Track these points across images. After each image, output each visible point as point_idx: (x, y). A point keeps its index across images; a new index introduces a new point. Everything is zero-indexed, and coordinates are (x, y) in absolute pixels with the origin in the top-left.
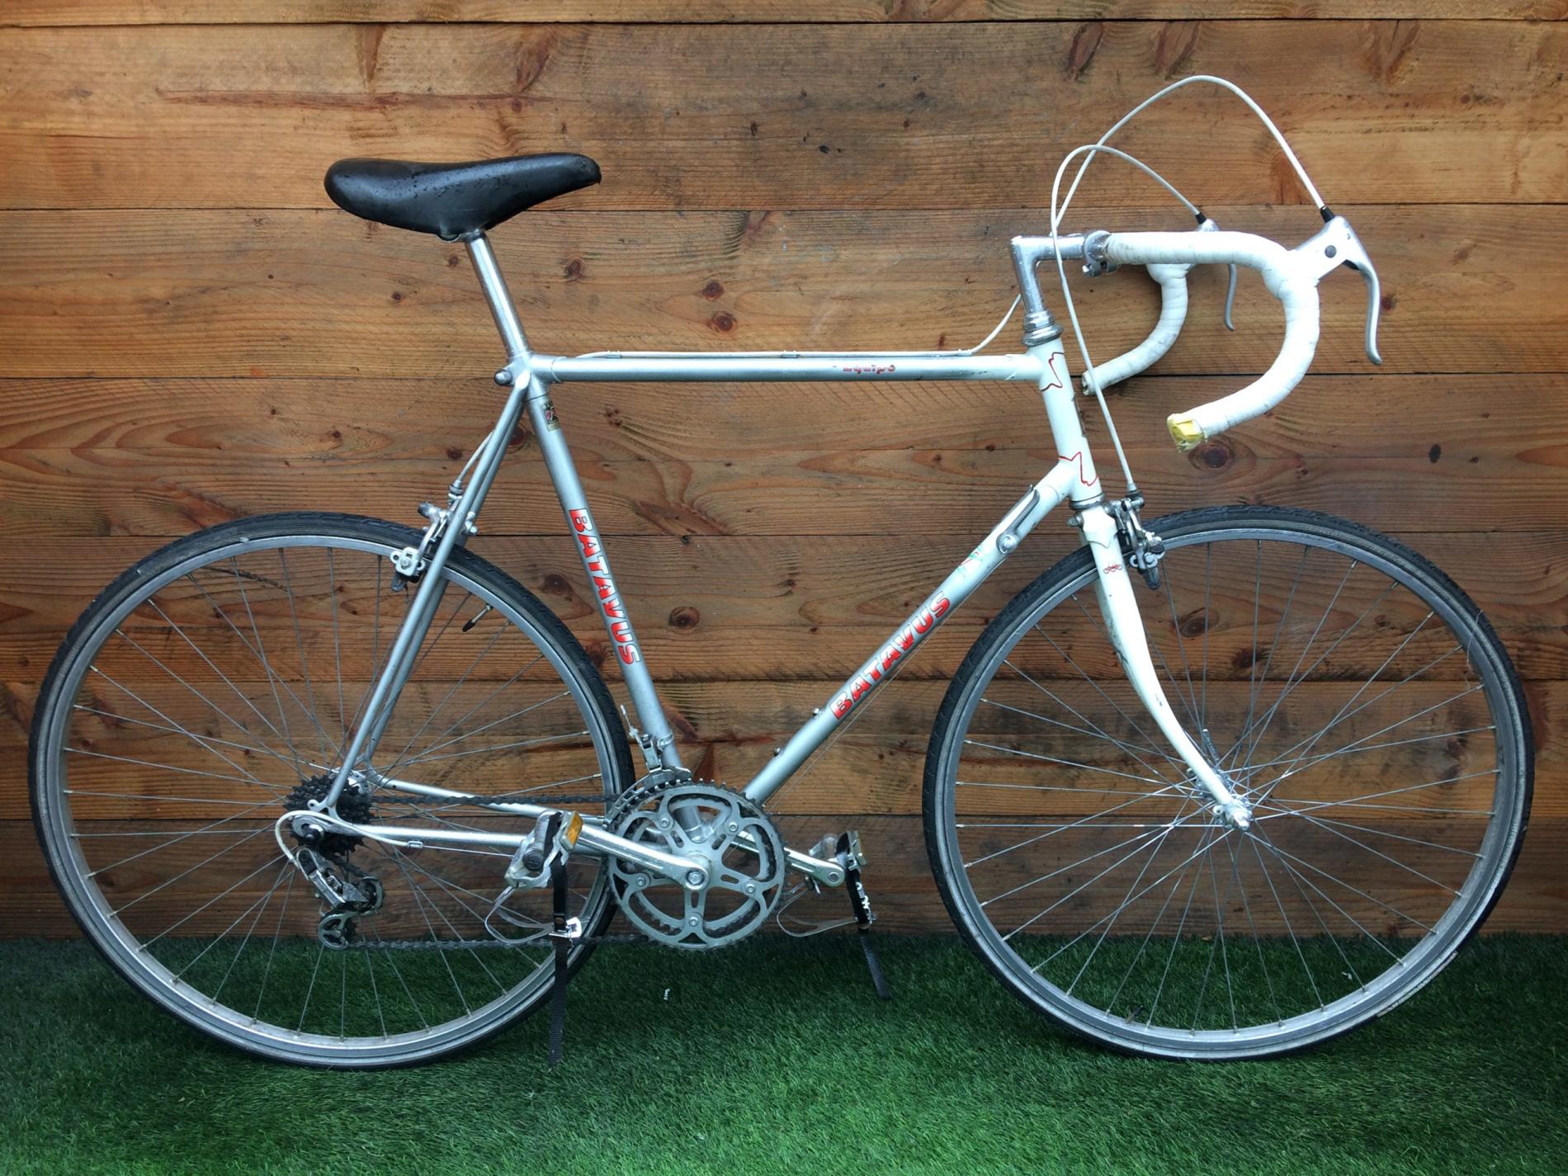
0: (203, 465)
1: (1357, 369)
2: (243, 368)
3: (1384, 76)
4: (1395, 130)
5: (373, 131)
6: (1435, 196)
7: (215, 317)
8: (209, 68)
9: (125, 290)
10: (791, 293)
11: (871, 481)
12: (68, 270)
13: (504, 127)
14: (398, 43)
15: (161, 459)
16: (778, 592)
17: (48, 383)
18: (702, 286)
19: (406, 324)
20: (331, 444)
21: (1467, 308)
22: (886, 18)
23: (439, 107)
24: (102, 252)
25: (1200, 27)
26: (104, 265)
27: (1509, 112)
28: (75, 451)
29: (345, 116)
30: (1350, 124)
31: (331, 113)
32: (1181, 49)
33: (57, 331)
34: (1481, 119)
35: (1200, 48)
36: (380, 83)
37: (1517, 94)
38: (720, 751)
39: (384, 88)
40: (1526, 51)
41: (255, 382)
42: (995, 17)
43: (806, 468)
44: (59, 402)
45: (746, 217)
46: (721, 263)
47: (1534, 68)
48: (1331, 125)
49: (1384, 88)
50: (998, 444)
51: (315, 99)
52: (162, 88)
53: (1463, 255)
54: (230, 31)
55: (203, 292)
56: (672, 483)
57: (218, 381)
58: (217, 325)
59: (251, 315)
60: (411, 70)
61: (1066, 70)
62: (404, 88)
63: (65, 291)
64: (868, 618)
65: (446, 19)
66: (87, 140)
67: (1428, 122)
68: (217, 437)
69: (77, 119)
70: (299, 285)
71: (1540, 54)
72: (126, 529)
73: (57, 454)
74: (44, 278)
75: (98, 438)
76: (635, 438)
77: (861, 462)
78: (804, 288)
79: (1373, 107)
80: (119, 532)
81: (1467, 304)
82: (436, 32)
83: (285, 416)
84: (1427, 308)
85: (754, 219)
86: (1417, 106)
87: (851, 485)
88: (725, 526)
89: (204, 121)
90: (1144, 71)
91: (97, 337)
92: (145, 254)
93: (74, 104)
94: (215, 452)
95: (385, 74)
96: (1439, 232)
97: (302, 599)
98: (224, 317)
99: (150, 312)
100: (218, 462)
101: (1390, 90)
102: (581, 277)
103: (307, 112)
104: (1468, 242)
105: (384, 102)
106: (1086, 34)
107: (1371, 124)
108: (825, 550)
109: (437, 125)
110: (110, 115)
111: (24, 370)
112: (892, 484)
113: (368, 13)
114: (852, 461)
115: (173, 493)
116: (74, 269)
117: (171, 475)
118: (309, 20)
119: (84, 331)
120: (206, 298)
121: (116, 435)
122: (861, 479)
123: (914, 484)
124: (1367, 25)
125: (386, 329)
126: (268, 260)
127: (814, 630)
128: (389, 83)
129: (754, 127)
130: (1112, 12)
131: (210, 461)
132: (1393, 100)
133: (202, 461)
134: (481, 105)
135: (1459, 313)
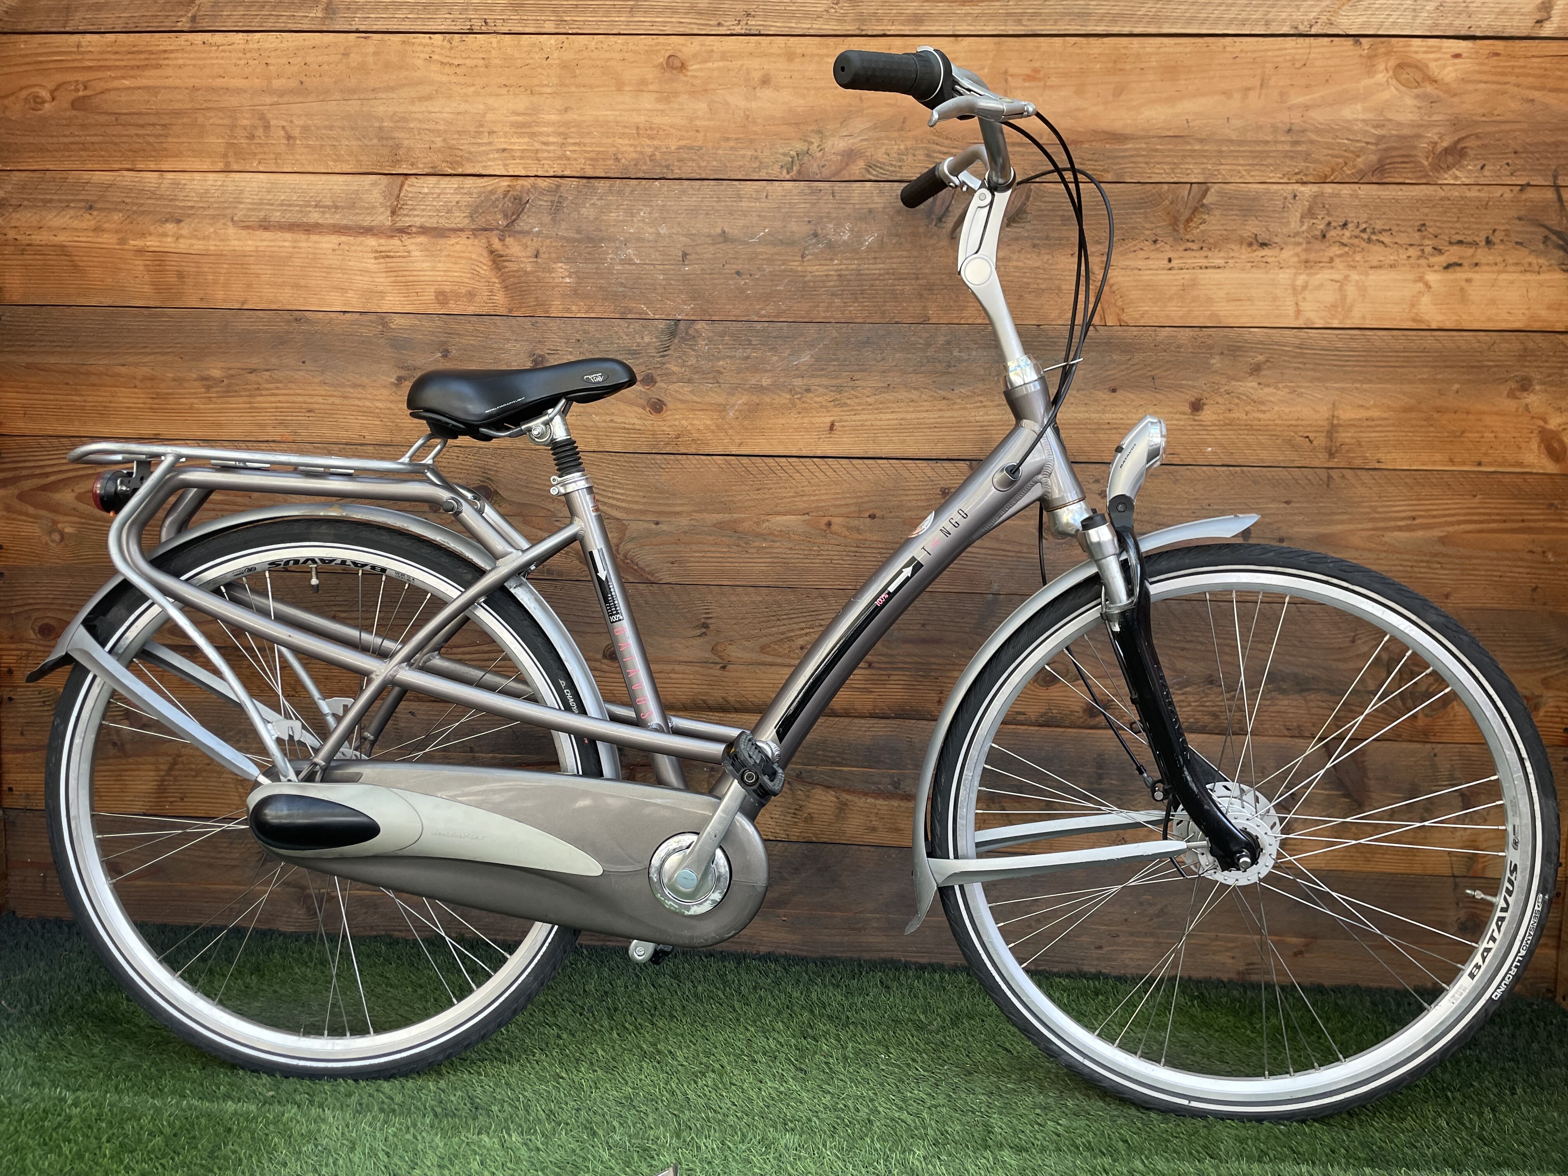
6: (1231, 322)
13: (492, 252)
23: (444, 236)
29: (372, 242)
31: (360, 239)
34: (1264, 260)
42: (873, 178)
67: (1221, 262)
89: (265, 243)
103: (343, 239)
122: (765, 540)
128: (407, 219)
132: (1190, 245)
134: (475, 236)
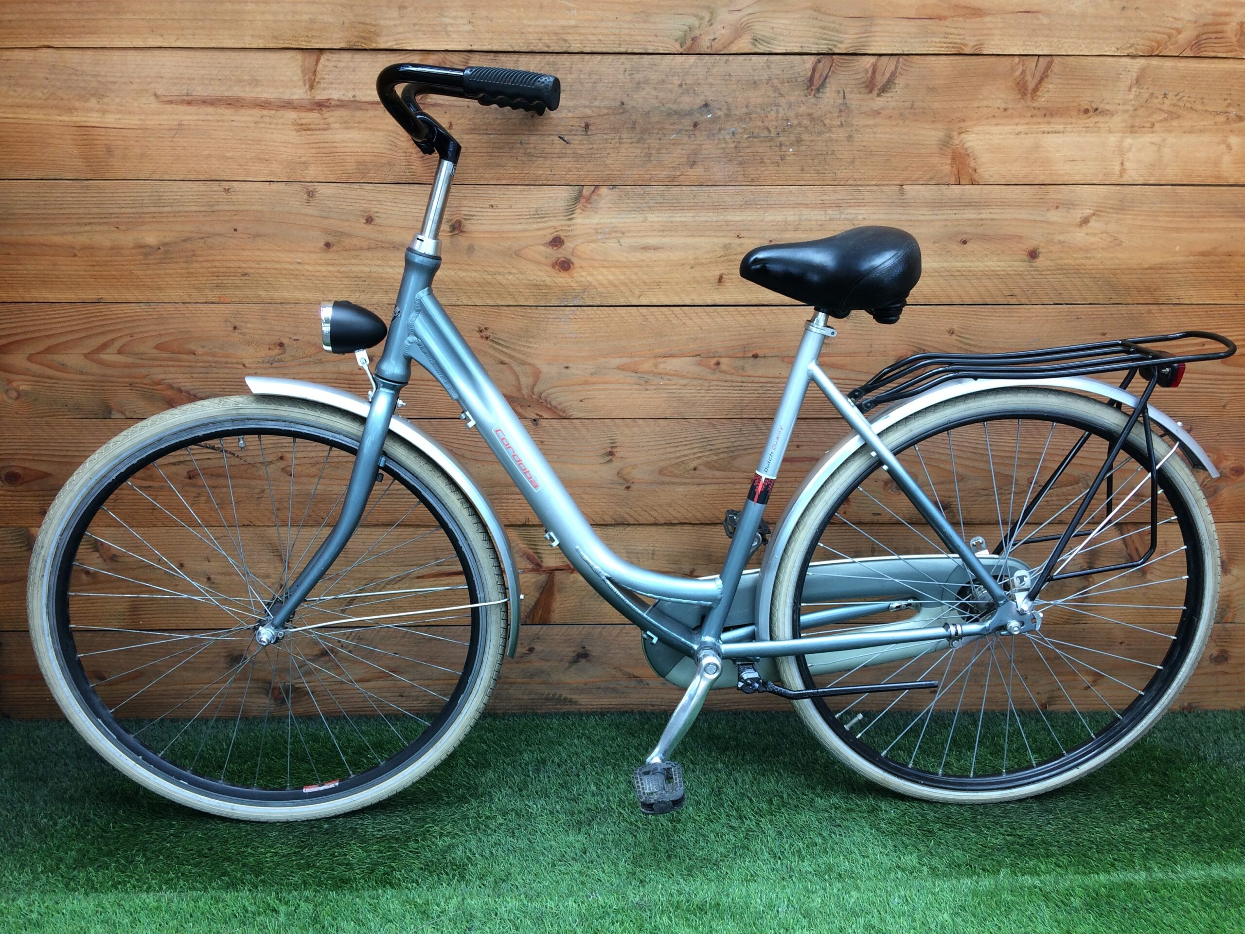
0: (181, 366)
1: (1013, 301)
2: (212, 296)
3: (1029, 95)
4: (1037, 133)
5: (312, 126)
7: (194, 258)
8: (194, 79)
9: (127, 239)
10: (613, 245)
11: (669, 380)
12: (86, 224)
14: (333, 64)
15: (150, 362)
16: (602, 461)
17: (68, 306)
18: (549, 238)
19: (333, 265)
20: (277, 351)
21: (1089, 258)
22: (681, 50)
24: (111, 211)
25: (901, 60)
26: (113, 220)
27: (1117, 121)
28: (86, 356)
30: (1007, 128)
32: (887, 75)
33: (76, 268)
35: (901, 74)
36: (319, 92)
37: (1121, 107)
38: (559, 576)
39: (321, 95)
40: (1127, 80)
41: (221, 306)
43: (623, 370)
44: (76, 320)
45: (581, 192)
46: (563, 223)
47: (1134, 89)
48: (994, 129)
49: (1029, 103)
50: (760, 353)
51: (270, 103)
52: (159, 93)
53: (1085, 221)
54: (209, 54)
55: (185, 241)
56: (526, 381)
57: (194, 305)
58: (195, 265)
59: (218, 258)
60: (341, 83)
61: (807, 89)
62: (335, 95)
63: (82, 239)
64: (667, 479)
65: (366, 47)
66: (103, 130)
68: (192, 347)
69: (95, 115)
70: (256, 236)
71: (1137, 80)
72: (123, 413)
73: (74, 359)
74: (67, 229)
75: (104, 347)
76: (500, 347)
77: (662, 366)
78: (622, 241)
79: (1021, 116)
80: (118, 416)
81: (1089, 255)
82: (359, 57)
83: (244, 330)
84: (1061, 258)
85: (586, 191)
86: (1052, 115)
87: (654, 383)
88: (564, 412)
90: (863, 90)
91: (105, 273)
92: (144, 213)
93: (93, 103)
94: (192, 357)
95: (322, 85)
96: (1070, 205)
97: (253, 465)
98: (200, 259)
99: (146, 255)
100: (193, 364)
101: (1034, 105)
102: (462, 232)
104: (1088, 212)
105: (321, 106)
106: (820, 65)
107: (1019, 128)
108: (636, 429)
109: (359, 123)
110: (120, 112)
111: (50, 296)
112: (684, 382)
113: (310, 42)
114: (656, 366)
115: (159, 387)
116: (90, 224)
117: (158, 374)
118: (267, 46)
119: (96, 268)
120: (188, 246)
121: (117, 345)
123: (701, 382)
124: (1017, 59)
125: (318, 268)
126: (235, 218)
127: (628, 488)
129: (587, 126)
130: (839, 48)
131: (188, 364)
133: (182, 364)
135: (1083, 262)
